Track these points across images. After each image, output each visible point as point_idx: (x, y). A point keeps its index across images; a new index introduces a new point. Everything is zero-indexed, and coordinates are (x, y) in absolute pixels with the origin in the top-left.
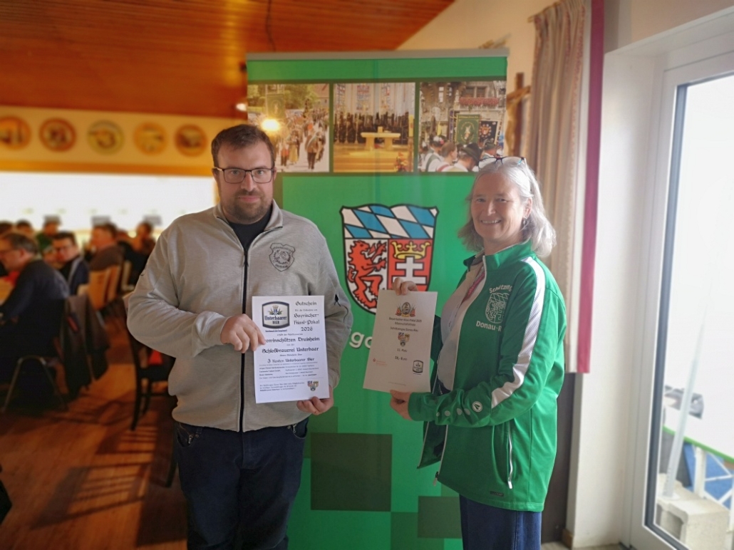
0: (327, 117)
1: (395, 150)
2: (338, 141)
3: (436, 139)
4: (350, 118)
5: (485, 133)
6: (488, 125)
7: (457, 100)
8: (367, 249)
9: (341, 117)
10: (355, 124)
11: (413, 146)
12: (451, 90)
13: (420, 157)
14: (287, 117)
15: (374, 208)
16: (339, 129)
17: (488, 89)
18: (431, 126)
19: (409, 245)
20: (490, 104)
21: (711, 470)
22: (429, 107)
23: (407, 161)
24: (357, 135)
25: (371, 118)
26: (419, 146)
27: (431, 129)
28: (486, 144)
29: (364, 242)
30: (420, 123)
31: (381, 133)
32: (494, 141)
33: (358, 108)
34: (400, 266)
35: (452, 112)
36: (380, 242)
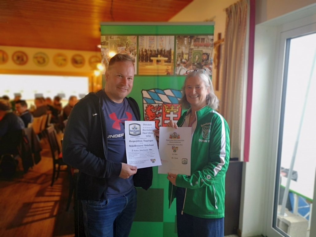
0: (136, 50)
1: (166, 65)
2: (140, 61)
3: (183, 60)
4: (146, 51)
5: (204, 58)
6: (206, 55)
7: (192, 43)
8: (153, 108)
9: (142, 50)
10: (148, 54)
11: (173, 64)
12: (190, 39)
13: (176, 68)
14: (118, 50)
15: (156, 91)
16: (141, 56)
17: (206, 39)
18: (181, 55)
19: (171, 106)
20: (207, 46)
21: (301, 203)
22: (180, 46)
23: (170, 70)
24: (149, 58)
25: (155, 51)
26: (176, 64)
27: (181, 56)
28: (205, 63)
29: (152, 105)
30: (176, 54)
31: (160, 58)
32: (208, 62)
33: (149, 47)
34: (167, 116)
35: (190, 49)
36: (159, 105)
